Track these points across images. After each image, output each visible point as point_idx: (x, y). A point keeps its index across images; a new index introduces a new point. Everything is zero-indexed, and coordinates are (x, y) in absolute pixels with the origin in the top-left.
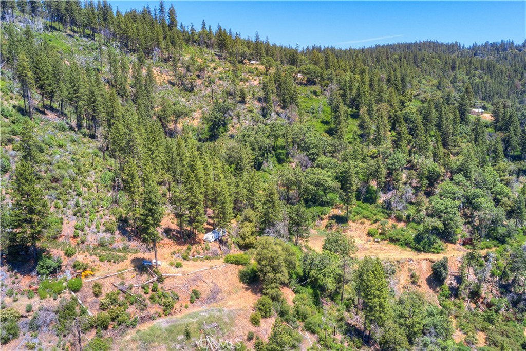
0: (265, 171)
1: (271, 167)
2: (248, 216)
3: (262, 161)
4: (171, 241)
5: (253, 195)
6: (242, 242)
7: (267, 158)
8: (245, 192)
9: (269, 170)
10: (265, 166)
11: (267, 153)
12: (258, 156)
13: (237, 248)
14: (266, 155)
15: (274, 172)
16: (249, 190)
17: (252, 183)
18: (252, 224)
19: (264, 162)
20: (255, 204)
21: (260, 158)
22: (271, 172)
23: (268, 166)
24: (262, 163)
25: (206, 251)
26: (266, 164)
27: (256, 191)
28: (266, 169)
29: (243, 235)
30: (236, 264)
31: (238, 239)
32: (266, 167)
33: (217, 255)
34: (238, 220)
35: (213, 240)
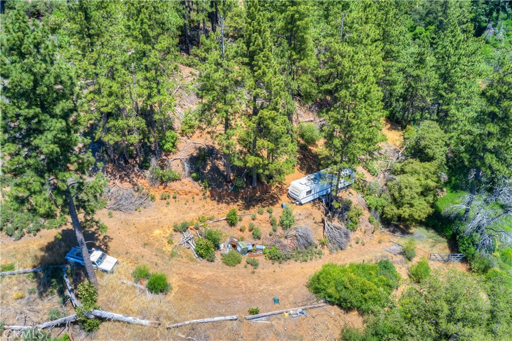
0: (487, 43)
1: (501, 35)
2: (423, 143)
3: (485, 24)
4: (197, 187)
5: (451, 88)
6: (392, 211)
7: (497, 18)
8: (434, 79)
9: (496, 40)
10: (488, 34)
11: (498, 12)
12: (479, 15)
13: (377, 221)
14: (495, 14)
15: (503, 45)
16: (444, 77)
17: (453, 59)
18: (431, 166)
19: (490, 25)
20: (453, 110)
21: (483, 18)
22: (499, 45)
23: (495, 34)
24: (485, 28)
25: (280, 230)
26: (492, 30)
27: (462, 80)
28: (490, 39)
29: (397, 195)
30: (340, 306)
31: (384, 201)
32: (491, 35)
33: (308, 244)
34: (406, 136)
35: (311, 198)
